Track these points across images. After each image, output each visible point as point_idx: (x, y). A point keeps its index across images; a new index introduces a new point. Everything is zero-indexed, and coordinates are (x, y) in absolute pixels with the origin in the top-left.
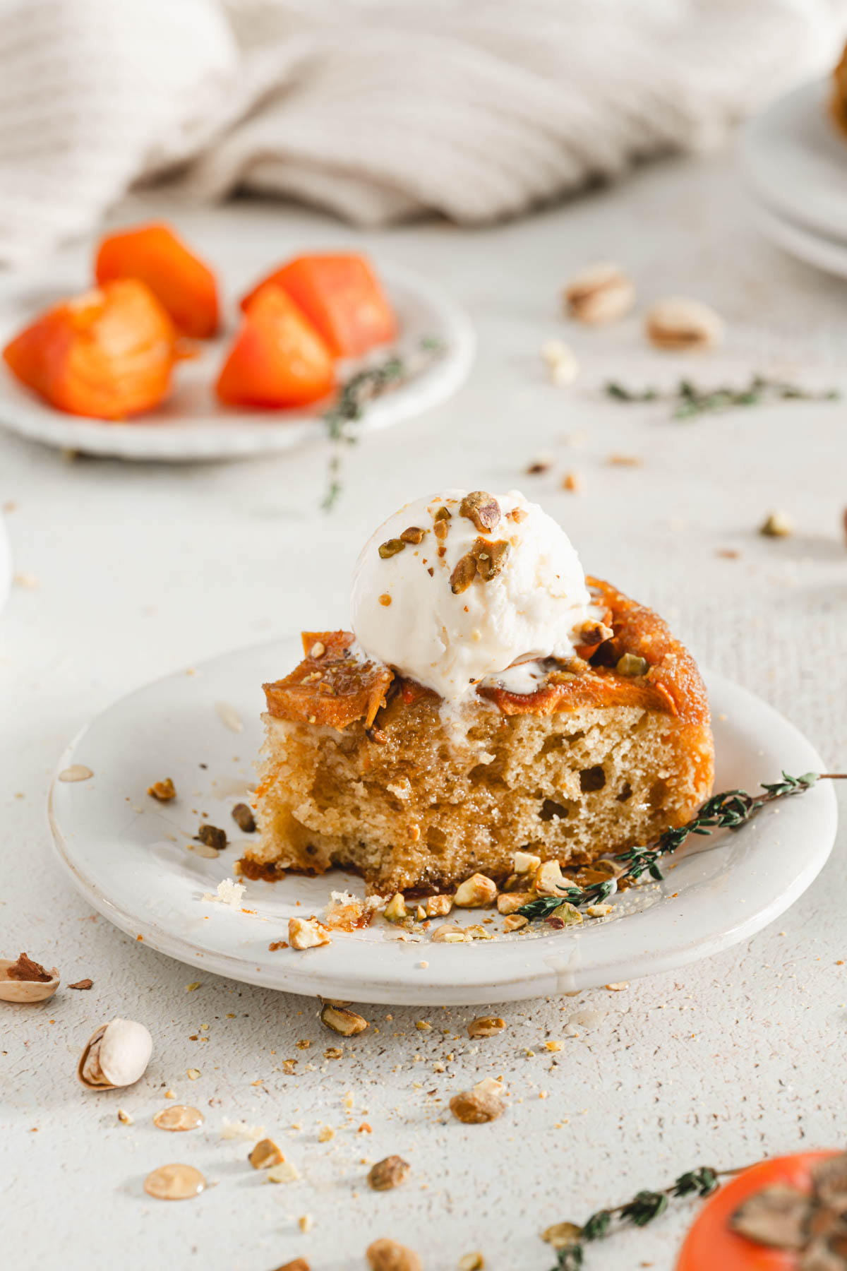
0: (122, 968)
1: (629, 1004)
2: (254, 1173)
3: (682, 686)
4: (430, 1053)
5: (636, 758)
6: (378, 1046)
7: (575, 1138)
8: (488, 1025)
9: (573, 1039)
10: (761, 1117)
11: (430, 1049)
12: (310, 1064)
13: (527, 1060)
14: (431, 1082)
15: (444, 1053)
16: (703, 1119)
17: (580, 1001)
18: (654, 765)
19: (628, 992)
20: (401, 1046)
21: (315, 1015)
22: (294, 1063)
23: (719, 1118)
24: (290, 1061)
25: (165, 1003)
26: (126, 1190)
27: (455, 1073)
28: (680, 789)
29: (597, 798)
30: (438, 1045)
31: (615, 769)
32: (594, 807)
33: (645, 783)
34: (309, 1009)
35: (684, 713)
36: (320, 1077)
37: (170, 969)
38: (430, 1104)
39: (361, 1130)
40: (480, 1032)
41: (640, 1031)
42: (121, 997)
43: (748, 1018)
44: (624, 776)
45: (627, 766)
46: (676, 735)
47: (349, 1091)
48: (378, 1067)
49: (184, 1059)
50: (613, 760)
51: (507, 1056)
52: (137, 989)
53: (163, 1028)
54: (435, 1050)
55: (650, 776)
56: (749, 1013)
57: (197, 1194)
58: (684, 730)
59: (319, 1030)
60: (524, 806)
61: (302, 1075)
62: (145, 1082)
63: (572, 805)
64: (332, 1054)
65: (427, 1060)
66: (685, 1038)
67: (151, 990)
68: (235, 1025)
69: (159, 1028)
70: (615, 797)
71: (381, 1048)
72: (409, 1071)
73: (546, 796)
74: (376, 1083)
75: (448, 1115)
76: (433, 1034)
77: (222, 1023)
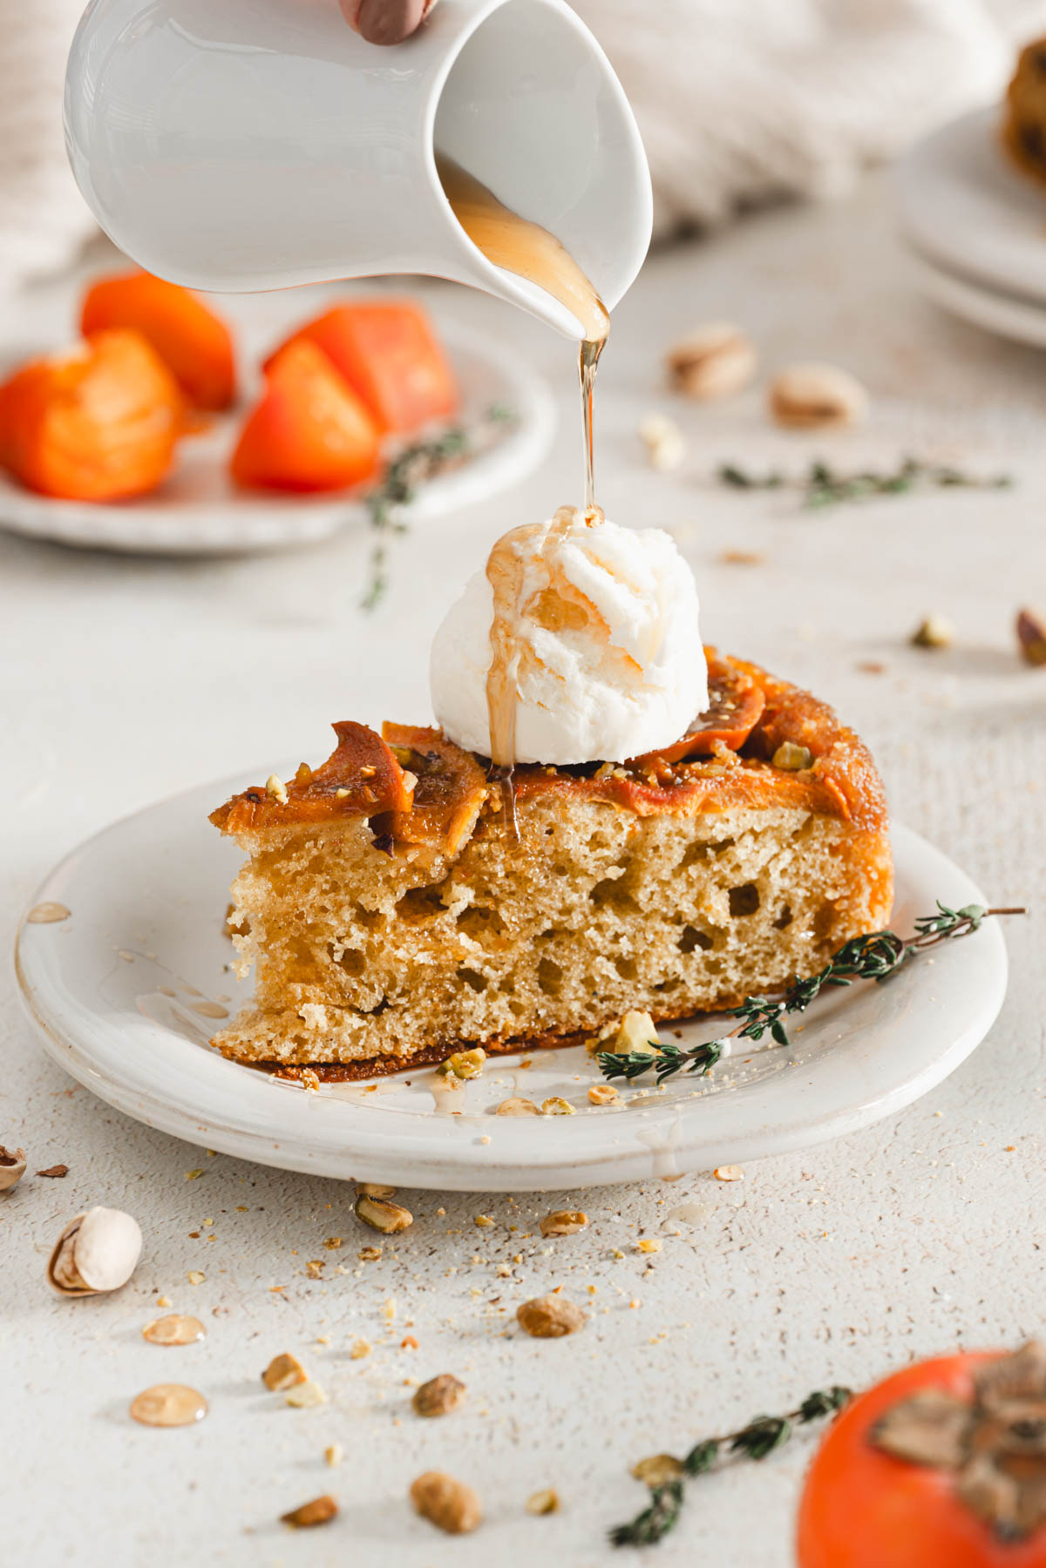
0: (105, 1153)
1: (745, 1196)
2: (268, 1396)
3: (857, 782)
4: (493, 1253)
5: (797, 874)
6: (427, 1246)
7: (674, 1355)
8: (566, 1221)
9: (673, 1238)
10: (910, 1331)
11: (492, 1249)
12: (341, 1267)
13: (615, 1263)
14: (493, 1288)
15: (510, 1255)
16: (836, 1334)
17: (682, 1192)
18: (820, 883)
19: (743, 1182)
20: (456, 1245)
21: (347, 1208)
22: (321, 1266)
23: (857, 1333)
24: (316, 1262)
25: (158, 1194)
26: (107, 1415)
27: (523, 1277)
28: (852, 913)
29: (749, 924)
30: (503, 1244)
31: (771, 887)
32: (745, 936)
33: (809, 906)
34: (340, 1202)
35: (859, 816)
36: (352, 1282)
37: (166, 1154)
38: (493, 1315)
39: (404, 1345)
40: (555, 1230)
41: (757, 1229)
42: (103, 1186)
43: (894, 1214)
44: (783, 897)
45: (786, 883)
46: (847, 845)
47: (390, 1299)
48: (427, 1270)
49: (182, 1260)
50: (770, 875)
51: (590, 1258)
52: (123, 1177)
53: (155, 1224)
54: (498, 1251)
55: (815, 896)
56: (896, 1207)
57: (195, 1421)
58: (857, 839)
59: (353, 1226)
60: (660, 934)
61: (331, 1279)
62: (132, 1287)
63: (717, 934)
64: (368, 1255)
65: (488, 1263)
66: (815, 1237)
67: (141, 1178)
68: (246, 1220)
69: (151, 1224)
70: (771, 923)
71: (431, 1248)
72: (466, 1276)
73: (687, 921)
74: (424, 1290)
75: (515, 1327)
76: (496, 1232)
77: (230, 1218)
